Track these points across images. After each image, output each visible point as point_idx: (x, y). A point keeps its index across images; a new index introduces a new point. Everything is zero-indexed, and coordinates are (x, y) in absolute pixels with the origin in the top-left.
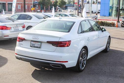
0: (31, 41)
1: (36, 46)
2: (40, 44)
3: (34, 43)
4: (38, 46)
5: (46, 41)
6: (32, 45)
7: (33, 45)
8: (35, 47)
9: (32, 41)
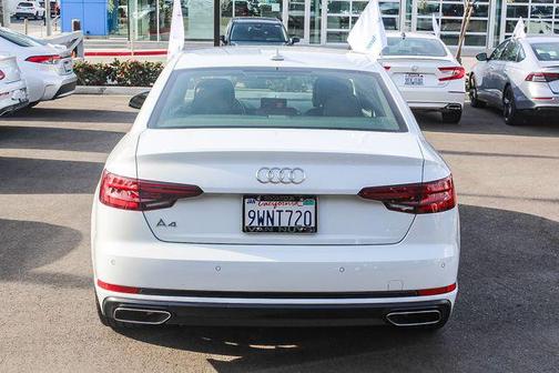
0: (246, 196)
1: (284, 223)
2: (311, 208)
3: (266, 208)
4: (301, 223)
5: (356, 188)
6: (255, 223)
7: (261, 220)
8: (276, 230)
9: (253, 197)
